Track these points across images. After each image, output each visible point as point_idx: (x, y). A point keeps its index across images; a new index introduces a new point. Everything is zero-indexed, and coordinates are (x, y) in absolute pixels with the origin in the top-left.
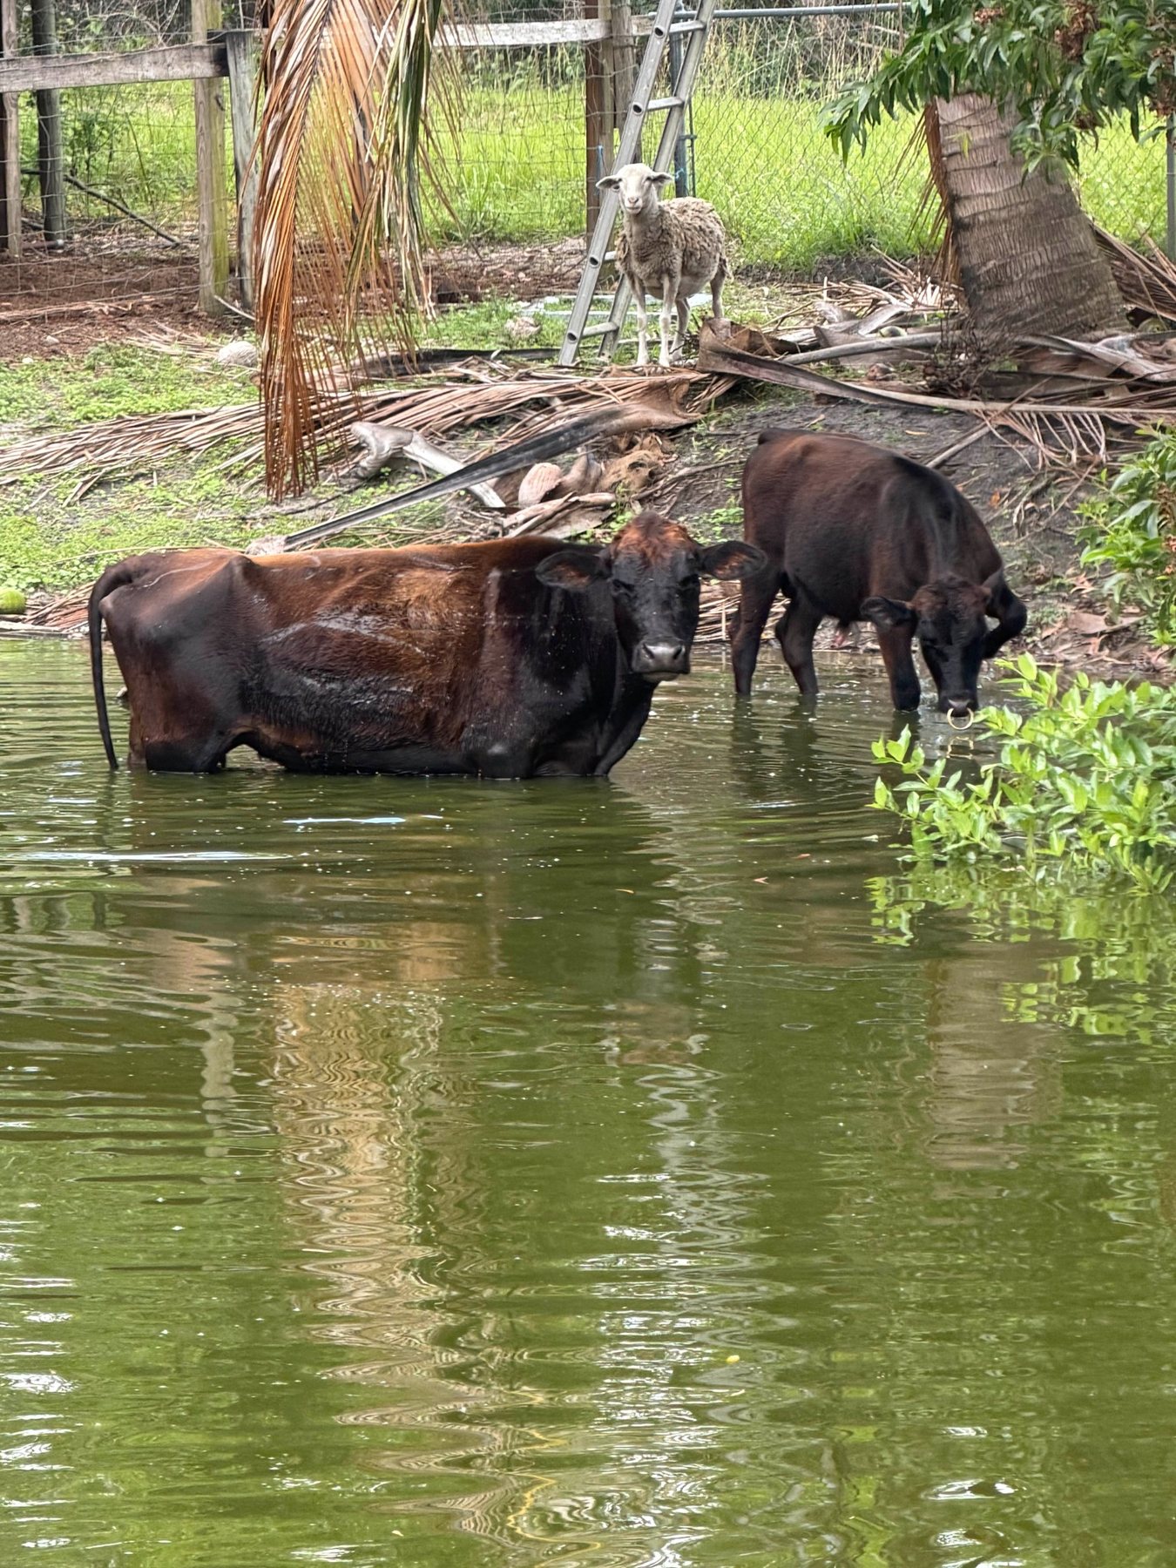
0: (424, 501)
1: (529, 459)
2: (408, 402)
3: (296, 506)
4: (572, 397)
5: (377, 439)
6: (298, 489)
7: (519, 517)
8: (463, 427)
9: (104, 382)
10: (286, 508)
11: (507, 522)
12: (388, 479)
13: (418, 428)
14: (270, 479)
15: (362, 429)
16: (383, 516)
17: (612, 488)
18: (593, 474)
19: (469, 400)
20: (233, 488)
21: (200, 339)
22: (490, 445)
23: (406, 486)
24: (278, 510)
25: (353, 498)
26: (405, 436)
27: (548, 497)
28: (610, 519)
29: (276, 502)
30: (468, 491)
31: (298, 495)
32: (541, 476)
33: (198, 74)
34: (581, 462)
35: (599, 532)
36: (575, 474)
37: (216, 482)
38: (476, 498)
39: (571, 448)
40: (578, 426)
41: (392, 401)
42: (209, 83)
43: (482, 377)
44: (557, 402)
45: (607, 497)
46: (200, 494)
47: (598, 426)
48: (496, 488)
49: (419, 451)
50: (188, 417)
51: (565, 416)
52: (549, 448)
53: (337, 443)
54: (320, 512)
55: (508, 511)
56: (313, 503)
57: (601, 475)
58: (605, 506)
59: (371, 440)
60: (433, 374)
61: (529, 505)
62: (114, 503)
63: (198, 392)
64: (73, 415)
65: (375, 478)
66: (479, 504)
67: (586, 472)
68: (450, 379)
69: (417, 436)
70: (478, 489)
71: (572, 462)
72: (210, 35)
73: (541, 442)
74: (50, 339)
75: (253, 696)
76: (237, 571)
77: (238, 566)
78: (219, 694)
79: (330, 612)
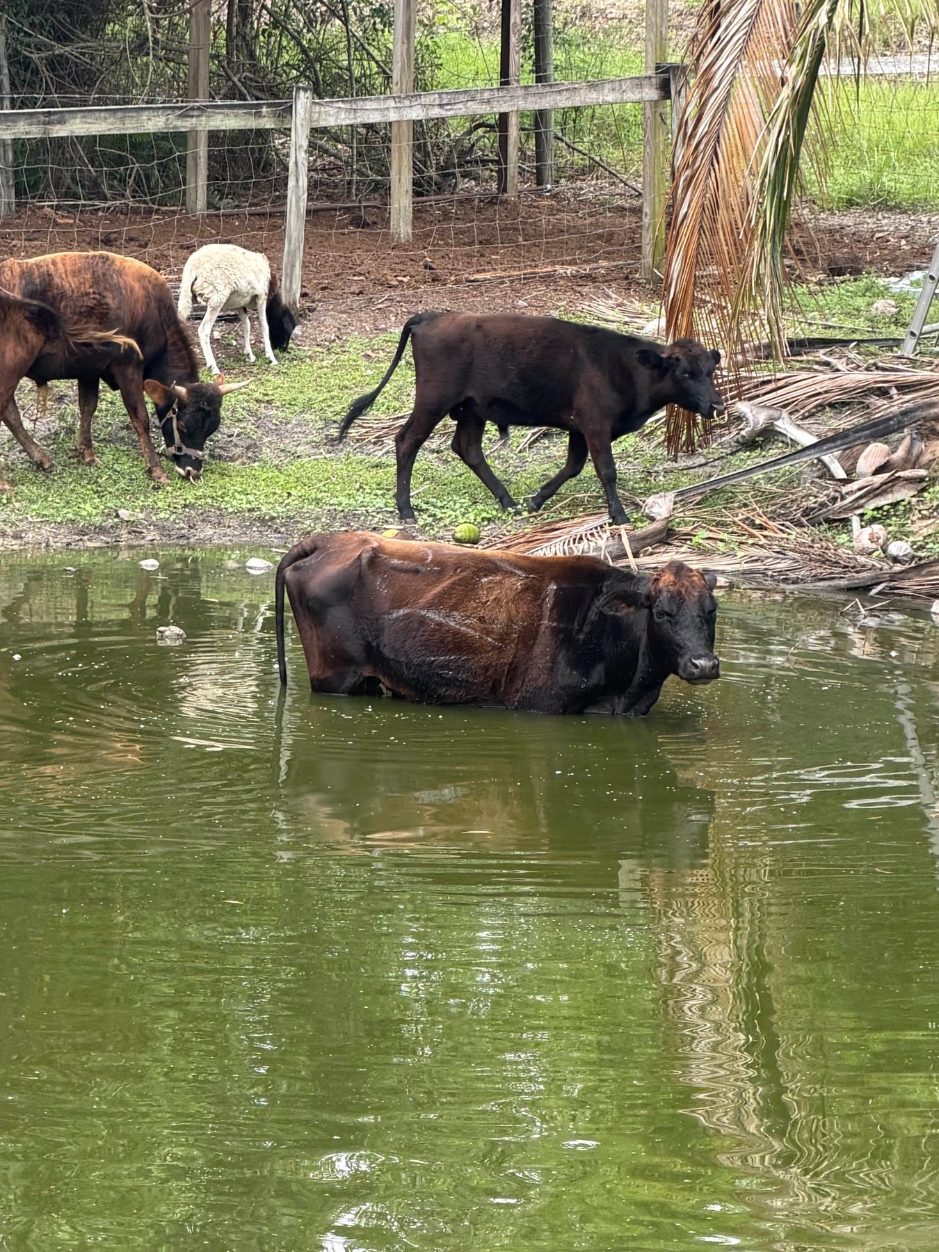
0: (786, 466)
1: (866, 437)
2: (780, 384)
3: (690, 463)
4: (904, 388)
5: (754, 414)
6: (690, 448)
7: (854, 486)
8: (821, 408)
10: (682, 463)
11: (845, 490)
12: (762, 446)
13: (785, 406)
14: (670, 440)
15: (743, 407)
16: (756, 476)
17: (927, 466)
18: (915, 452)
19: (828, 385)
21: (637, 306)
22: (843, 422)
23: (774, 452)
24: (676, 465)
25: (733, 459)
26: (776, 414)
27: (878, 471)
28: (924, 490)
29: (675, 460)
30: (819, 460)
31: (691, 453)
32: (873, 454)
33: (647, 98)
34: (907, 441)
35: (914, 500)
36: (901, 453)
38: (825, 465)
39: (900, 429)
40: (904, 413)
41: (769, 382)
42: (655, 104)
43: (840, 367)
44: (894, 391)
45: (922, 472)
47: (919, 414)
48: (839, 459)
49: (785, 425)
51: (898, 403)
52: (881, 430)
54: (708, 469)
55: (845, 482)
56: (703, 461)
57: (921, 453)
58: (921, 480)
59: (750, 416)
60: (805, 358)
61: (864, 475)
65: (750, 444)
66: (826, 473)
67: (909, 451)
68: (817, 363)
69: (785, 413)
70: (826, 458)
71: (900, 441)
72: (657, 68)
73: (875, 425)
74: (521, 303)
75: (373, 654)
76: (364, 561)
77: (366, 556)
78: (354, 648)
79: (430, 606)
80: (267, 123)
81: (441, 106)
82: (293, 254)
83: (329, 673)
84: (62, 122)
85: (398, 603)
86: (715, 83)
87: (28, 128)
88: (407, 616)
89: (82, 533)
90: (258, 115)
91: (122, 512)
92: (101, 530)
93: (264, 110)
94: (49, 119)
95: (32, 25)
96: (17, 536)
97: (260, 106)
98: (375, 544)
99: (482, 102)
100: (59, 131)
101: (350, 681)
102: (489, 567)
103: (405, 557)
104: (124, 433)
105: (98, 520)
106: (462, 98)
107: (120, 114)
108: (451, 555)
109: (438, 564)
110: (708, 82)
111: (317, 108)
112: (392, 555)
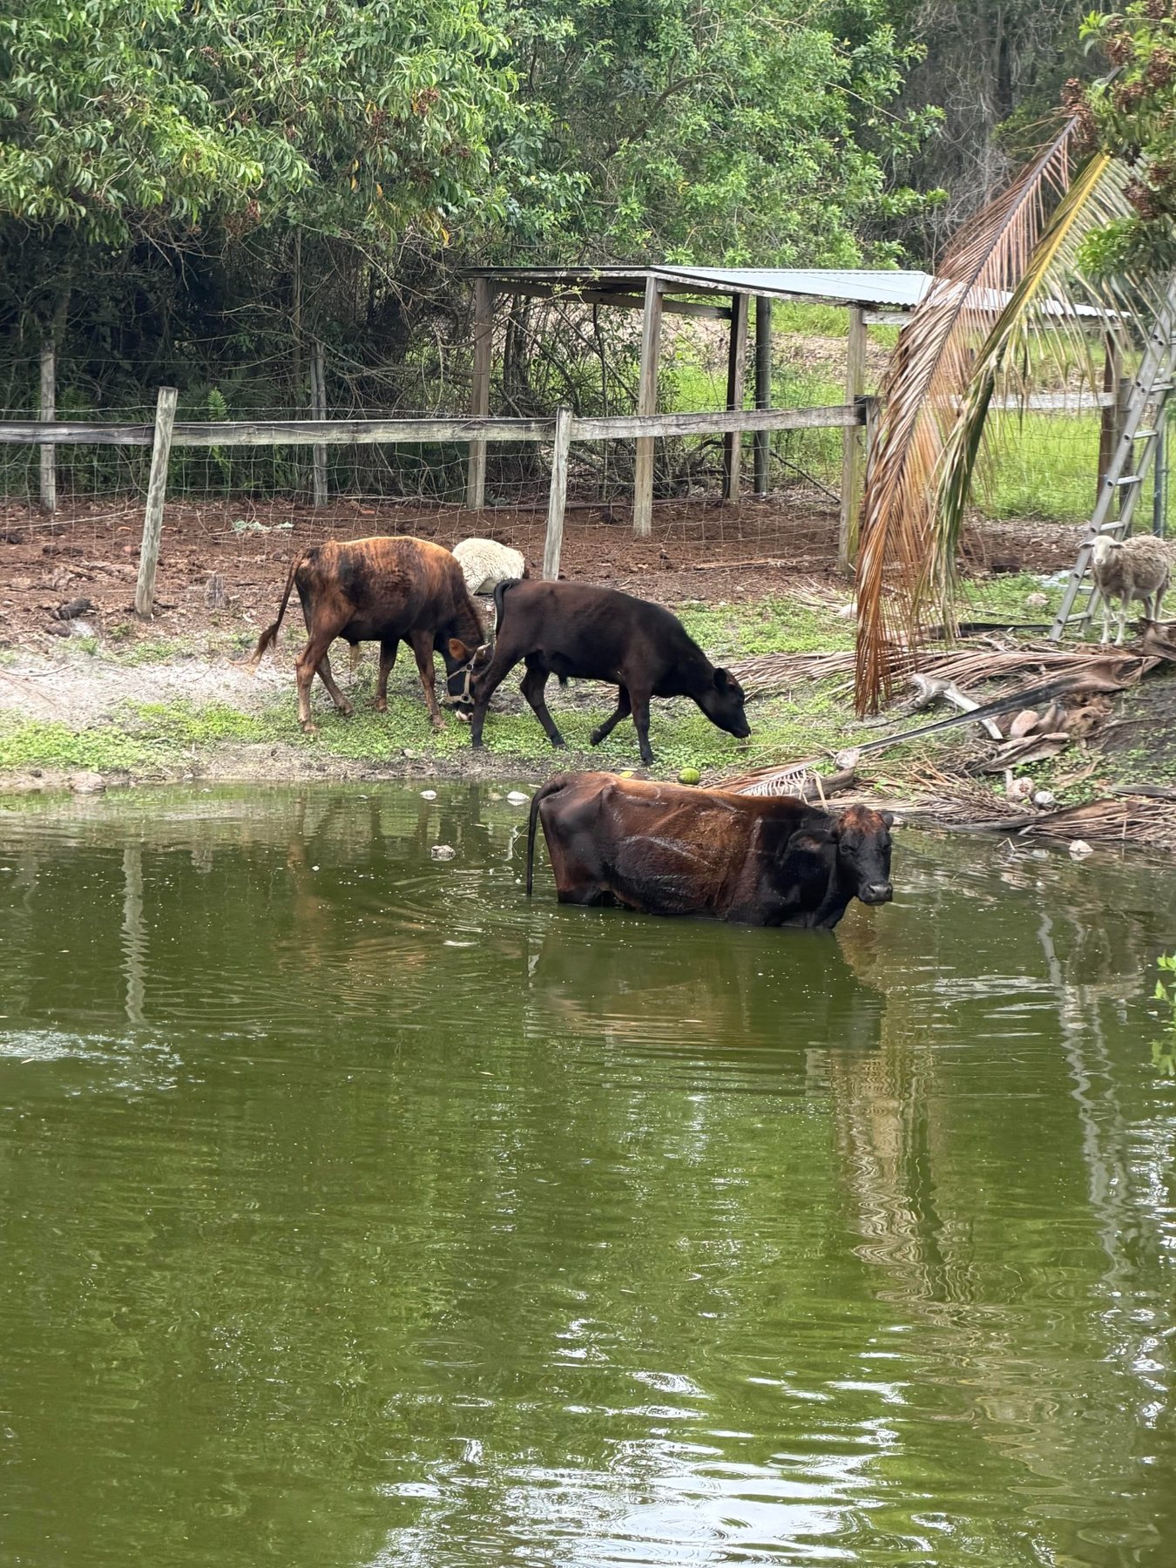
0: (953, 727)
1: (1019, 705)
2: (951, 659)
3: (874, 723)
4: (1051, 666)
5: (927, 684)
6: (875, 711)
7: (1008, 745)
8: (983, 680)
9: (766, 626)
10: (867, 723)
11: (1000, 748)
12: (933, 710)
13: (953, 678)
14: (858, 704)
15: (918, 678)
16: (927, 735)
17: (1069, 730)
18: (1059, 718)
19: (989, 662)
20: (836, 707)
21: (834, 593)
22: (1002, 692)
23: (943, 716)
24: (861, 724)
25: (909, 721)
26: (945, 684)
27: (1029, 733)
28: (1065, 750)
29: (862, 719)
30: (980, 723)
31: (875, 714)
32: (1025, 719)
33: (846, 423)
34: (1052, 710)
35: (1058, 758)
36: (1047, 719)
37: (826, 703)
38: (985, 728)
39: (1047, 699)
40: (1051, 687)
41: (940, 658)
42: (853, 428)
43: (999, 647)
44: (1043, 668)
45: (1065, 735)
46: (816, 711)
47: (1064, 687)
48: (997, 723)
49: (953, 694)
50: (815, 658)
51: (1047, 678)
52: (1031, 700)
53: (902, 683)
54: (888, 728)
55: (1001, 742)
56: (885, 721)
57: (1064, 720)
58: (1064, 741)
59: (924, 686)
60: (970, 639)
61: (1016, 737)
62: (762, 710)
63: (822, 638)
64: (745, 649)
65: (924, 709)
66: (985, 734)
67: (1054, 718)
68: (981, 644)
69: (953, 684)
70: (986, 722)
71: (1047, 709)
72: (856, 399)
73: (1027, 695)
74: (739, 588)
75: (609, 873)
76: (605, 796)
77: (606, 793)
78: (594, 867)
79: (658, 834)
80: (535, 436)
81: (678, 425)
82: (553, 544)
83: (573, 888)
84: (367, 431)
85: (630, 831)
86: (903, 412)
87: (339, 435)
88: (638, 842)
89: (374, 767)
90: (528, 429)
91: (407, 751)
92: (390, 765)
93: (533, 425)
94: (357, 429)
95: (346, 352)
96: (321, 769)
97: (530, 422)
98: (614, 783)
99: (712, 423)
100: (365, 439)
101: (589, 895)
102: (707, 803)
103: (638, 794)
104: (411, 686)
105: (387, 757)
106: (695, 419)
107: (415, 426)
108: (676, 793)
109: (665, 799)
110: (897, 412)
111: (576, 425)
112: (628, 792)
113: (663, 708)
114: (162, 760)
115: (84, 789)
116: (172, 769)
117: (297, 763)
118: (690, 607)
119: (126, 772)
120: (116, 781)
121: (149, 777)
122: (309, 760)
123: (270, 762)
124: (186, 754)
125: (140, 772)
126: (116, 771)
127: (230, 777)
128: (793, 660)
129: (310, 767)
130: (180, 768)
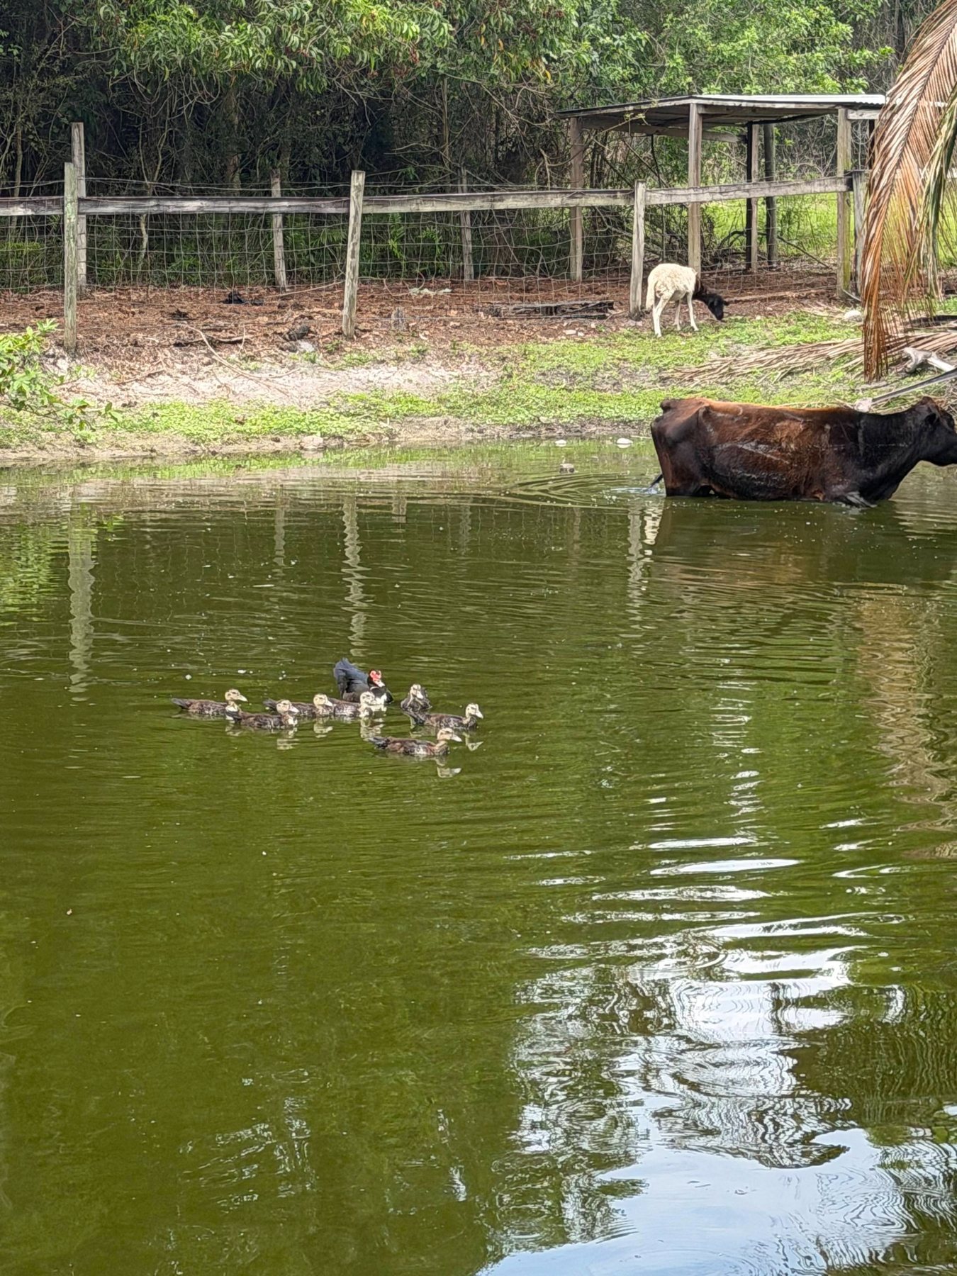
0: (936, 383)
3: (877, 385)
5: (915, 355)
6: (878, 377)
8: (955, 350)
9: (792, 328)
10: (873, 385)
12: (920, 373)
13: (934, 351)
14: (865, 373)
15: (909, 351)
16: (917, 390)
20: (849, 376)
21: (836, 309)
23: (928, 376)
24: (868, 386)
25: (903, 382)
26: (928, 354)
29: (868, 383)
31: (879, 380)
33: (839, 190)
37: (841, 374)
41: (924, 338)
42: (844, 194)
46: (834, 379)
49: (935, 361)
50: (830, 344)
53: (897, 357)
54: (888, 387)
56: (885, 383)
59: (913, 356)
60: (941, 326)
62: (794, 382)
63: (835, 332)
64: (778, 343)
65: (914, 373)
68: (949, 328)
69: (934, 354)
74: (769, 308)
75: (708, 471)
76: (701, 414)
77: (701, 412)
78: (695, 468)
79: (744, 440)
80: (621, 202)
81: (721, 193)
82: (636, 279)
83: (678, 485)
84: (501, 200)
85: (722, 440)
86: (890, 155)
87: (482, 204)
88: (730, 448)
89: (519, 429)
90: (615, 197)
91: (541, 418)
92: (530, 428)
93: (619, 194)
94: (494, 199)
95: (481, 177)
96: (480, 432)
97: (615, 192)
98: (707, 405)
99: (744, 191)
100: (500, 206)
101: (692, 489)
102: (778, 416)
103: (725, 411)
104: (541, 377)
105: (528, 423)
106: (733, 188)
107: (535, 196)
108: (754, 410)
109: (747, 415)
110: (886, 155)
111: (649, 194)
112: (718, 410)
113: (723, 384)
114: (365, 429)
115: (311, 447)
116: (374, 435)
117: (463, 428)
118: (736, 320)
119: (341, 437)
120: (334, 443)
121: (357, 440)
122: (471, 426)
123: (444, 428)
124: (383, 424)
125: (351, 437)
126: (334, 437)
127: (415, 439)
128: (814, 347)
129: (472, 431)
130: (380, 434)
